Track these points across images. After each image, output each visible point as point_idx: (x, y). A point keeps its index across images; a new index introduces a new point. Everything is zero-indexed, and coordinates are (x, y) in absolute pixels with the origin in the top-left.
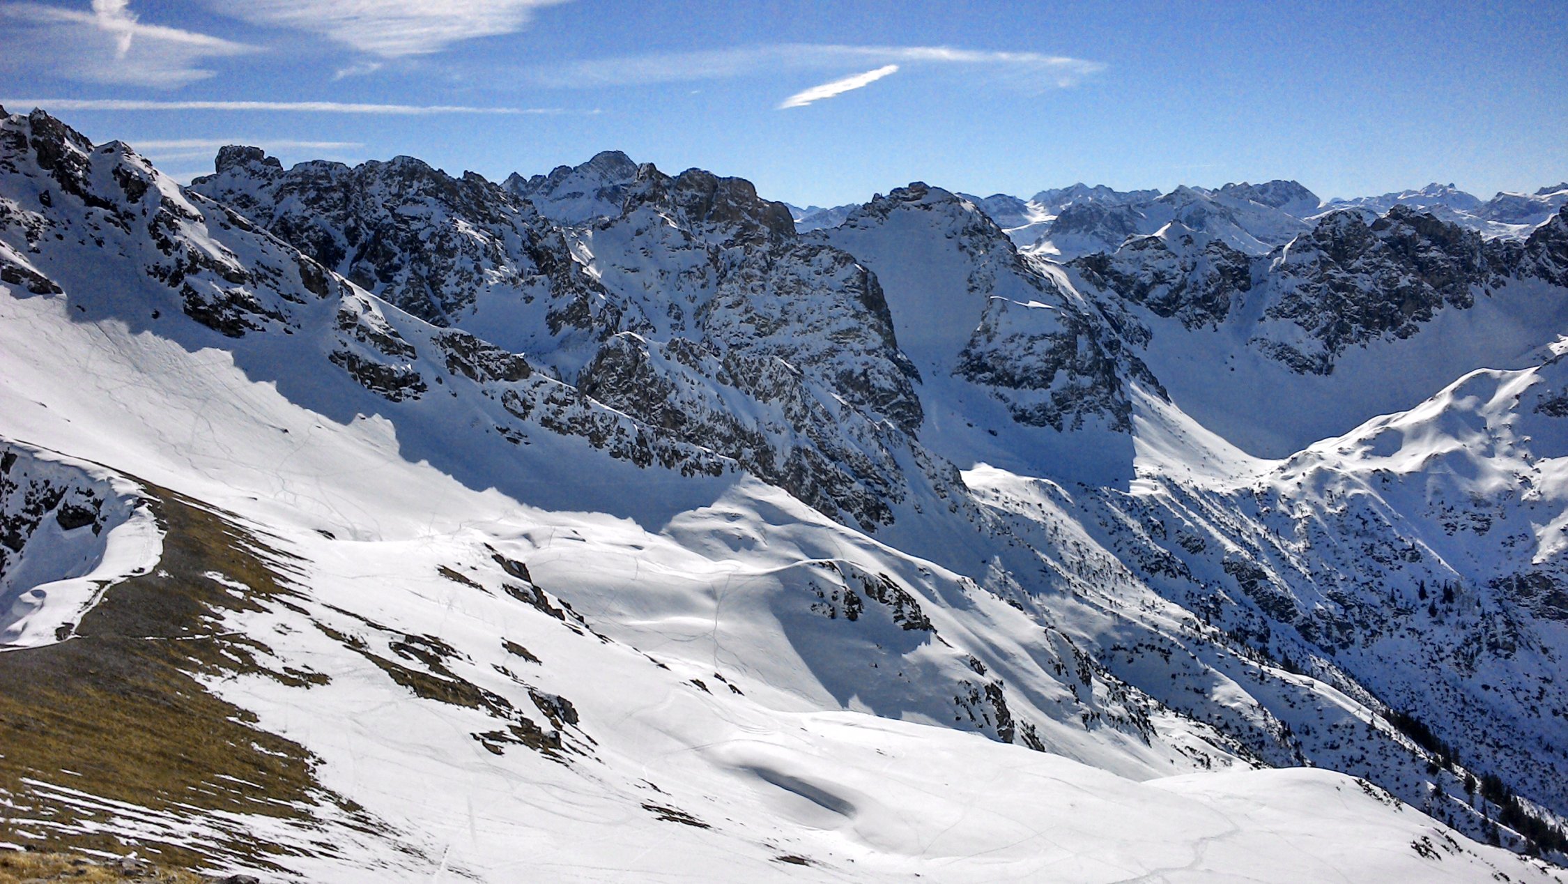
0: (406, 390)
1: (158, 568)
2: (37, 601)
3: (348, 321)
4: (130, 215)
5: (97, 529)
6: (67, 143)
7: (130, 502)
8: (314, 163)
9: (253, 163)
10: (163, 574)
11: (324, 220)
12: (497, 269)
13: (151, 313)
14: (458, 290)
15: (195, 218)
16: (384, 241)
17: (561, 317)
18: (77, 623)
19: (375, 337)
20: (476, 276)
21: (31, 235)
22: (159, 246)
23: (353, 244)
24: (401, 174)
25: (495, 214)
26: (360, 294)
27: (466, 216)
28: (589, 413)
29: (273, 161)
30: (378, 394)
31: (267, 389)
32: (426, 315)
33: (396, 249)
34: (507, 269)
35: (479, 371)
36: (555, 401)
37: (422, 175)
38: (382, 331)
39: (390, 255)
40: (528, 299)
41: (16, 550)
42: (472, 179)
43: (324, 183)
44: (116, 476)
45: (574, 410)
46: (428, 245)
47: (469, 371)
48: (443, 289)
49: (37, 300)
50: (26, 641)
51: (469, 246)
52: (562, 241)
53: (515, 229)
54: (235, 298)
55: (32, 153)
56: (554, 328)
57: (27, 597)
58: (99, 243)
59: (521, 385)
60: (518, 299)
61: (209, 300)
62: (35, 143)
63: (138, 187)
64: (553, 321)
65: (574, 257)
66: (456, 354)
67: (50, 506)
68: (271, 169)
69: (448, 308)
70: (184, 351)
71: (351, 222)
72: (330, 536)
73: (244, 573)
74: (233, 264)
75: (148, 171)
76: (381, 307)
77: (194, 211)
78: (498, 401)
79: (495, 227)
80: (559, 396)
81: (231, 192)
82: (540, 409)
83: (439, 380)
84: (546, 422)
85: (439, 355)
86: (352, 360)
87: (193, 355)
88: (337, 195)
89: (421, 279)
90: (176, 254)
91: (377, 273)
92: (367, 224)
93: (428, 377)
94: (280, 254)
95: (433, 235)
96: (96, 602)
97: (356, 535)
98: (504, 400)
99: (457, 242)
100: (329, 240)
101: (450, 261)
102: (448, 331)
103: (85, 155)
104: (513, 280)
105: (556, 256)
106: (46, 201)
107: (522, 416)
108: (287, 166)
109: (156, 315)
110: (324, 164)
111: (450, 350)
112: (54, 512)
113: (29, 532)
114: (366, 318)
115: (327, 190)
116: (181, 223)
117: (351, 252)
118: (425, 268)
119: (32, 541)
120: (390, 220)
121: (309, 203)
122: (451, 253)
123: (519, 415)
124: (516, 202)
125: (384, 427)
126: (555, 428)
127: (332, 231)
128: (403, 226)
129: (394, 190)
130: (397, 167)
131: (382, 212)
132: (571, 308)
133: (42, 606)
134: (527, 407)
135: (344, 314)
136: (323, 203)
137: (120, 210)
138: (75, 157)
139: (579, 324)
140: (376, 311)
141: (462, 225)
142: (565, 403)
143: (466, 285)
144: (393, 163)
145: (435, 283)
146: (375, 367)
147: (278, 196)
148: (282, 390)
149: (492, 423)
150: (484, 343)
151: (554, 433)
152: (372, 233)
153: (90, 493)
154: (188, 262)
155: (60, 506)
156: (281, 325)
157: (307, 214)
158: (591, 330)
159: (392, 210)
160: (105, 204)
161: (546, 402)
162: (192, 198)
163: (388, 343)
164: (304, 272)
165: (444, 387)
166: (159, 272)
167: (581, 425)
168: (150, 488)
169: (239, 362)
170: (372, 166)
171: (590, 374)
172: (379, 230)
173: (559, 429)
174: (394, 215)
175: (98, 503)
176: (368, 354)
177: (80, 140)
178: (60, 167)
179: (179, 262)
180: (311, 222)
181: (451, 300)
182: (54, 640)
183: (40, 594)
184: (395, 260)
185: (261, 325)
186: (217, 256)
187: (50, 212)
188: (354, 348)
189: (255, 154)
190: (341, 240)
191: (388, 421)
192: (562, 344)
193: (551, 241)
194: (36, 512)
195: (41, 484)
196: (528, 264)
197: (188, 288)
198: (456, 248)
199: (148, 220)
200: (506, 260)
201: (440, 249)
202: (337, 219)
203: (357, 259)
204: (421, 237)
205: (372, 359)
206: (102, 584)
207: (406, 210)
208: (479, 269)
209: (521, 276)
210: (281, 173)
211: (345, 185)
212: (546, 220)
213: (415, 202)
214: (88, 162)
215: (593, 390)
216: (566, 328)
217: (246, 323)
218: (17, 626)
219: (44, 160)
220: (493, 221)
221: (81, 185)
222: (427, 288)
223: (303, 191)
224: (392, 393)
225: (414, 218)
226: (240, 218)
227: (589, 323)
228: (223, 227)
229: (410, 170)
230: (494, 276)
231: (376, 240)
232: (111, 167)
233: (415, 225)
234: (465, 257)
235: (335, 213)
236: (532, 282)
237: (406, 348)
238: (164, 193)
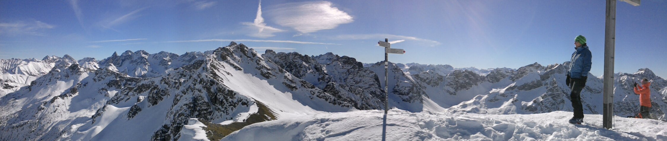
0: (294, 89)
1: (257, 113)
2: (240, 115)
3: (286, 77)
4: (253, 59)
5: (247, 106)
6: (245, 48)
7: (253, 102)
8: (281, 53)
9: (271, 52)
10: (258, 114)
11: (282, 61)
12: (309, 70)
13: (255, 74)
14: (303, 73)
15: (263, 60)
16: (291, 65)
17: (320, 79)
18: (246, 119)
19: (290, 80)
20: (306, 71)
21: (239, 62)
22: (257, 64)
23: (286, 65)
24: (294, 55)
25: (310, 62)
26: (288, 73)
27: (304, 62)
28: (325, 95)
29: (274, 52)
30: (289, 89)
31: (272, 86)
32: (297, 77)
33: (293, 66)
34: (311, 71)
35: (306, 87)
36: (319, 92)
37: (298, 55)
38: (291, 79)
39: (292, 67)
40: (314, 76)
41: (235, 107)
42: (306, 56)
43: (282, 56)
44: (251, 98)
45: (323, 94)
46: (298, 66)
47: (305, 87)
48: (300, 73)
49: (239, 71)
50: (239, 121)
51: (305, 66)
52: (321, 66)
53: (313, 64)
54: (268, 72)
55: (240, 50)
56: (319, 80)
57: (239, 114)
58: (249, 63)
59: (313, 90)
60: (313, 75)
61: (264, 73)
62: (240, 48)
63: (254, 55)
64: (319, 79)
65: (323, 69)
66: (303, 84)
67: (240, 101)
68: (274, 53)
69: (301, 76)
70: (260, 80)
71: (286, 62)
72: (282, 111)
73: (270, 115)
74: (268, 67)
75: (256, 53)
76: (291, 75)
77: (263, 59)
78: (309, 92)
79: (309, 64)
80: (320, 92)
81: (267, 56)
82: (316, 94)
83: (300, 88)
84: (317, 96)
85: (300, 84)
86: (286, 83)
87: (261, 81)
88: (284, 58)
89: (296, 71)
90: (260, 65)
91: (290, 70)
92: (289, 62)
93: (298, 87)
94: (276, 66)
95: (299, 64)
96: (249, 117)
97: (285, 112)
98: (310, 92)
99: (303, 66)
100: (282, 64)
101: (302, 69)
102: (302, 80)
103: (247, 50)
104: (312, 72)
105: (320, 69)
106: (241, 57)
107: (313, 95)
108: (277, 53)
109: (256, 74)
110: (282, 53)
111: (302, 83)
112: (241, 103)
113: (237, 105)
114: (288, 77)
115: (283, 57)
116: (261, 61)
117: (286, 67)
118: (297, 70)
119: (237, 107)
120: (292, 62)
121: (280, 59)
122: (302, 68)
123: (313, 94)
124: (313, 60)
125: (290, 94)
126: (319, 97)
127: (283, 63)
128: (294, 63)
129: (293, 57)
130: (294, 54)
131: (291, 60)
132: (322, 78)
133: (241, 116)
134: (314, 93)
135: (285, 76)
136: (282, 59)
137: (252, 58)
138: (246, 50)
139: (323, 80)
140: (290, 76)
141: (304, 63)
142: (321, 93)
143: (304, 73)
144: (293, 53)
145: (299, 72)
146: (289, 85)
147: (275, 57)
148: (274, 87)
149: (308, 96)
150: (308, 82)
151: (319, 98)
152: (289, 64)
153: (247, 100)
154: (261, 67)
155: (242, 102)
156: (275, 77)
157: (279, 60)
158: (325, 81)
159: (293, 60)
160: (250, 57)
161: (318, 93)
162: (263, 57)
163: (291, 81)
164: (279, 69)
165: (300, 89)
166: (257, 68)
167: (323, 97)
168: (256, 100)
169: (268, 82)
170: (290, 53)
171: (325, 88)
172: (290, 63)
173: (320, 98)
174: (293, 61)
175: (248, 102)
176: (288, 83)
177: (247, 48)
178: (244, 52)
179: (260, 67)
180: (280, 62)
181: (301, 75)
182: (242, 122)
183: (240, 114)
184: (293, 68)
185: (272, 77)
186: (266, 66)
187: (241, 58)
188: (286, 82)
189: (272, 51)
190: (284, 65)
191: (291, 94)
192: (320, 83)
193: (319, 66)
194: (238, 102)
195: (239, 98)
196: (315, 70)
197: (261, 71)
198: (303, 67)
199: (256, 60)
200: (311, 69)
201: (300, 67)
202: (284, 61)
203: (286, 68)
204: (297, 65)
205: (289, 84)
206: (250, 114)
207: (295, 60)
208: (306, 70)
209: (313, 72)
210: (275, 54)
211: (286, 56)
212: (318, 63)
213: (296, 59)
214: (248, 51)
215: (325, 91)
216: (321, 81)
217: (270, 77)
218: (237, 119)
219: (241, 51)
220: (309, 63)
221: (247, 54)
222: (297, 73)
223: (279, 57)
224: (292, 89)
225: (296, 62)
226: (270, 60)
227: (325, 80)
228: (267, 62)
229: (296, 54)
230: (309, 72)
231: (290, 65)
232: (251, 52)
233: (296, 63)
234: (304, 68)
235: (283, 60)
236: (315, 73)
237: (295, 82)
238: (258, 56)
